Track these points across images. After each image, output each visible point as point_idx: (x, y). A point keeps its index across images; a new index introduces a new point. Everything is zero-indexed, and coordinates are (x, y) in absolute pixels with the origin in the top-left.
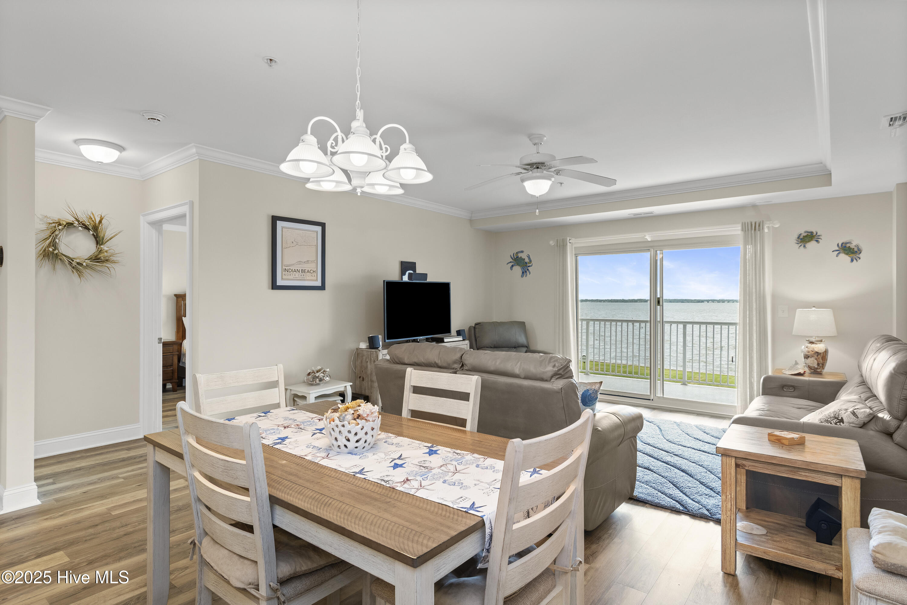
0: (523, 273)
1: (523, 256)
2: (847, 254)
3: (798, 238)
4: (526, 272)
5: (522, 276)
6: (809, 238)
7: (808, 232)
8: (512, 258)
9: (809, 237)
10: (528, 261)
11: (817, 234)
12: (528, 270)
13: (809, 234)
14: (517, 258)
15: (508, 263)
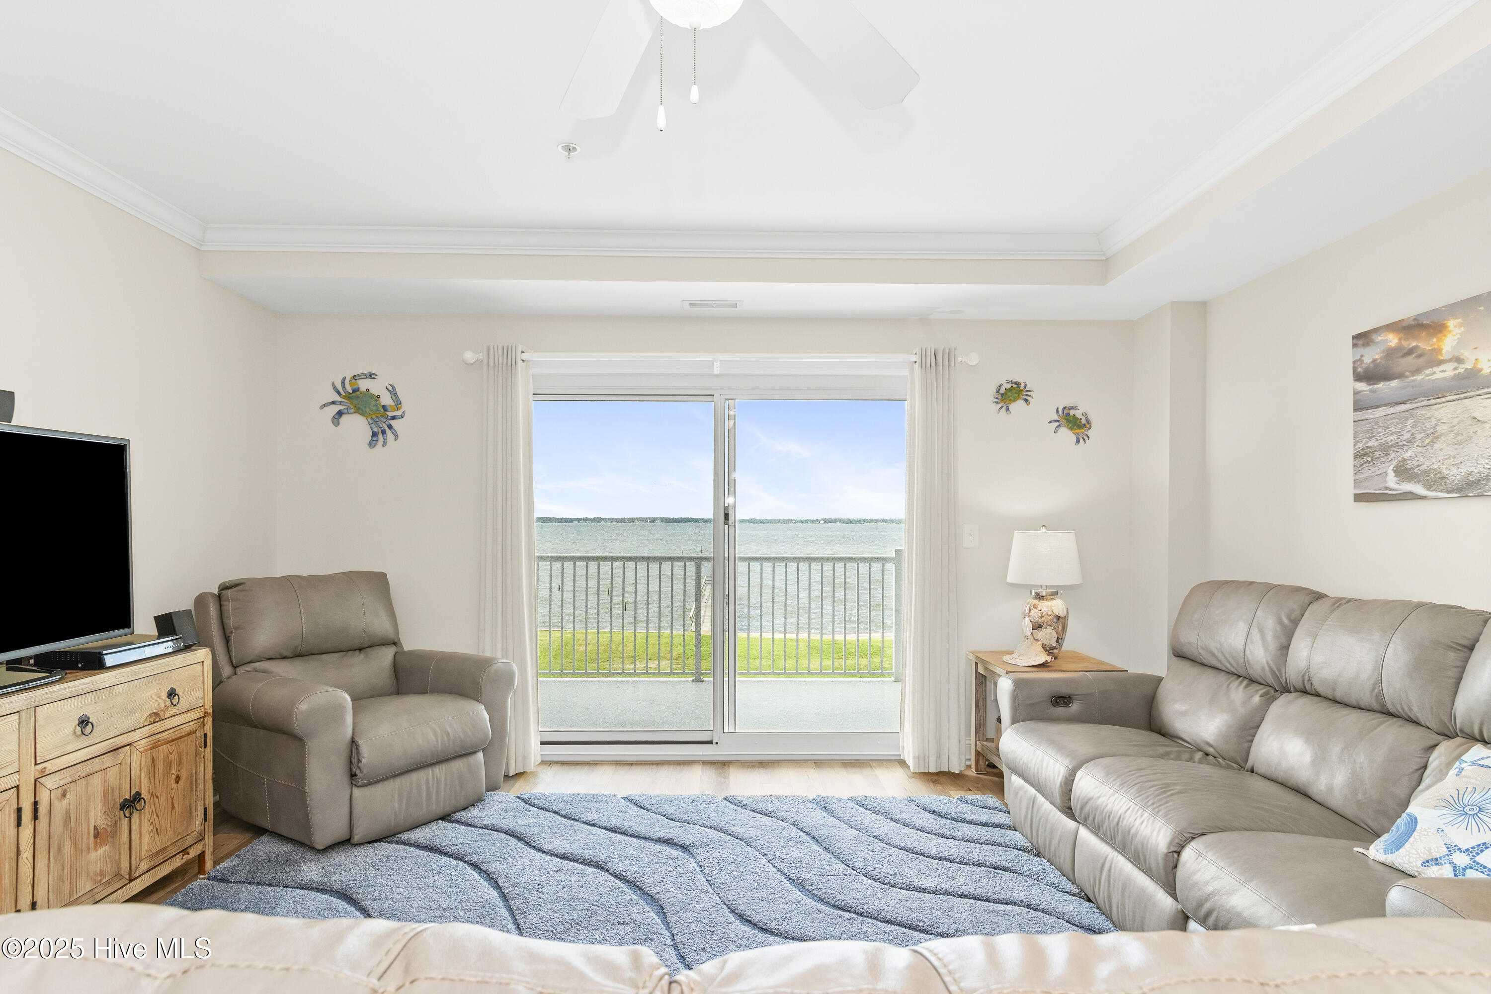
0: (374, 434)
1: (376, 387)
2: (1071, 429)
3: (998, 392)
4: (384, 432)
5: (372, 444)
6: (1015, 393)
7: (1013, 383)
8: (338, 393)
9: (1014, 391)
10: (392, 403)
11: (1025, 387)
12: (390, 427)
13: (1015, 386)
14: (355, 391)
15: (324, 405)
